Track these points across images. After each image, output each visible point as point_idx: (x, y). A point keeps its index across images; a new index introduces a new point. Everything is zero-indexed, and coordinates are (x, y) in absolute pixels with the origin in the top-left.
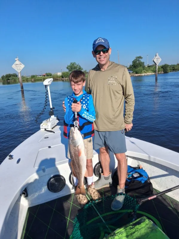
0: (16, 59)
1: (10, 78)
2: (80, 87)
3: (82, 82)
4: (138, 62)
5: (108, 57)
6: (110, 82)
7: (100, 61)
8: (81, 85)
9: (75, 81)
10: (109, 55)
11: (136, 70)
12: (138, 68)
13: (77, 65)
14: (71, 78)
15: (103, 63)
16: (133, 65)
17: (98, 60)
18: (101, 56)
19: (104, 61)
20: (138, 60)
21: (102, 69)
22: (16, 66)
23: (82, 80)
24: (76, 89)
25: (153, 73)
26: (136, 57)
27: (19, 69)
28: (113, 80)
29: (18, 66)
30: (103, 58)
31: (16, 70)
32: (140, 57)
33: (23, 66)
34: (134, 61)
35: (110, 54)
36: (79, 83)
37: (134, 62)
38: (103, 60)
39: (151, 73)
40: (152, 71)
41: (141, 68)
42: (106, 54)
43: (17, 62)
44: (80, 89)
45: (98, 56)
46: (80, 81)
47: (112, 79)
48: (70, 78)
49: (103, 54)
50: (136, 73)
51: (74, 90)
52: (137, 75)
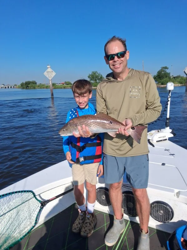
0: (48, 67)
1: (29, 86)
2: (86, 99)
3: (88, 93)
4: (163, 72)
5: (125, 63)
6: (132, 93)
7: (115, 68)
8: (87, 97)
9: (79, 93)
10: (127, 60)
11: (162, 81)
12: (164, 79)
13: (99, 74)
14: (75, 89)
15: (118, 71)
16: (157, 76)
17: (112, 67)
18: (115, 62)
19: (119, 68)
20: (164, 71)
21: (119, 79)
22: (48, 73)
23: (88, 92)
24: (81, 101)
25: (180, 85)
26: (162, 68)
27: (50, 76)
28: (136, 92)
29: (50, 73)
30: (118, 65)
31: (48, 77)
32: (166, 68)
33: (54, 74)
34: (159, 71)
35: (128, 58)
36: (85, 95)
37: (159, 73)
38: (118, 66)
39: (178, 85)
40: (179, 82)
41: (167, 79)
42: (122, 59)
43: (49, 70)
44: (86, 102)
45: (111, 62)
46: (85, 93)
47: (134, 90)
48: (73, 89)
49: (118, 59)
50: (162, 84)
51: (78, 104)
52: (162, 86)
